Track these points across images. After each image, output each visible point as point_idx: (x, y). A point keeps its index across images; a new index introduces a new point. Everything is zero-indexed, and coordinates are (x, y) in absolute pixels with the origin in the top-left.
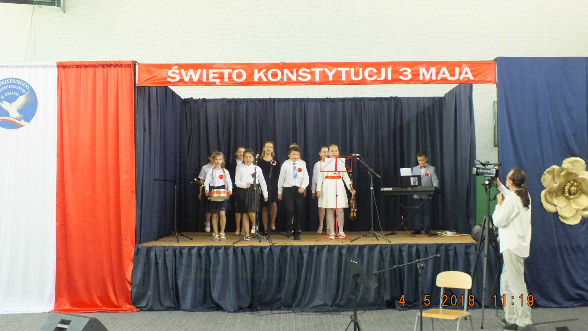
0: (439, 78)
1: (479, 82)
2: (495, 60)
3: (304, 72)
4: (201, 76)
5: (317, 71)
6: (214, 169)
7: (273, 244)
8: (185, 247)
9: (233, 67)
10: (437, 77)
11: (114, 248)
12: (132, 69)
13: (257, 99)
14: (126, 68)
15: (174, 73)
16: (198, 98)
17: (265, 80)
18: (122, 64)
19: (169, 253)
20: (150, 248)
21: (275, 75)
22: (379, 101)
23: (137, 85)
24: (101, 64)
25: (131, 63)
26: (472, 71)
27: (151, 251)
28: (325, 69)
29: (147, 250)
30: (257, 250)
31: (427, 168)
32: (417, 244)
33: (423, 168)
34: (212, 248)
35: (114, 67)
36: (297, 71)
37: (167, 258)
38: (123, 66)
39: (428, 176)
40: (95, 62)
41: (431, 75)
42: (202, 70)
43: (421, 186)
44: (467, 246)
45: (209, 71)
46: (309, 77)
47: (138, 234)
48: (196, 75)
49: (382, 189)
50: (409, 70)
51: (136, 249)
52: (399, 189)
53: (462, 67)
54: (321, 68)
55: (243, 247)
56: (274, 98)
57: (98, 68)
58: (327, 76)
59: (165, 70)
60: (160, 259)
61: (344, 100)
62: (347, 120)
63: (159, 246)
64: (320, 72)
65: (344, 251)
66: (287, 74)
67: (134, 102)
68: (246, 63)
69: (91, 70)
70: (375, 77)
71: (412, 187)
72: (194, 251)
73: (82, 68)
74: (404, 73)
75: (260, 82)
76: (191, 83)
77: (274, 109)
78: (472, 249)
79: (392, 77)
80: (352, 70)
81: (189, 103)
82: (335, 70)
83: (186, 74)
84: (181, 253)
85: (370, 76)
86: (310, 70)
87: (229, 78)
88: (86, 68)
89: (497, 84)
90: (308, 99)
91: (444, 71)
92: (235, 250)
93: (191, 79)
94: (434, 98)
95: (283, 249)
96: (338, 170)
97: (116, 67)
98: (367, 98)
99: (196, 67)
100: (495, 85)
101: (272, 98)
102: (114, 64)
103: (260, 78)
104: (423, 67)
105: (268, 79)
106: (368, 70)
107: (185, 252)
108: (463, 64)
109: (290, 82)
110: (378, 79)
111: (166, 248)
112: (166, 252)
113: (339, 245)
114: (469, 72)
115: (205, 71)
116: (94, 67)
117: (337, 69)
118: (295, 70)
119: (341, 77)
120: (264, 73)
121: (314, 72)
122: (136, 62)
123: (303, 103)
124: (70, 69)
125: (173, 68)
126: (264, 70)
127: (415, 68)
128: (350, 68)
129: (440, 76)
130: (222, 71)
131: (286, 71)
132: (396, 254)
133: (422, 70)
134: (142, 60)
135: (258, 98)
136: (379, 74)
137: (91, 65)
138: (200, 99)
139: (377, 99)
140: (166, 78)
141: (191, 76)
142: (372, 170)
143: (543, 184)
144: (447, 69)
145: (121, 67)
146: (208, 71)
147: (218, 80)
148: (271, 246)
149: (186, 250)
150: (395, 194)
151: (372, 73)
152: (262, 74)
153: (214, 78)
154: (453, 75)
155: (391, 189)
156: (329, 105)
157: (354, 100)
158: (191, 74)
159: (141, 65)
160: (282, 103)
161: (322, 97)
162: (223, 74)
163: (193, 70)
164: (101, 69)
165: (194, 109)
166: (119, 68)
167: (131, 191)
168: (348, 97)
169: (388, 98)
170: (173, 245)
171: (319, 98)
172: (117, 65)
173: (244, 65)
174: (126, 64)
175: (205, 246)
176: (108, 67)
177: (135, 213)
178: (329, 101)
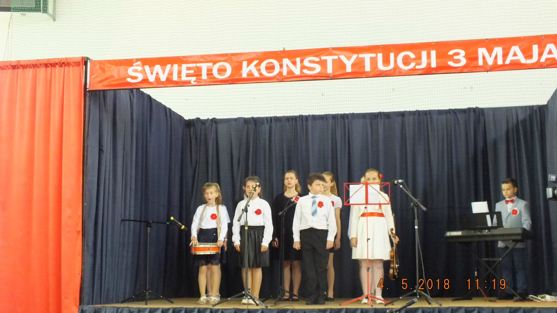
0: (507, 62)
3: (311, 61)
4: (171, 74)
5: (330, 59)
6: (207, 207)
7: (267, 307)
8: (145, 310)
9: (213, 59)
10: (504, 59)
11: (52, 310)
12: (83, 67)
13: (284, 116)
14: (74, 67)
16: (206, 118)
17: (257, 75)
18: (70, 62)
20: (99, 310)
21: (270, 68)
22: (452, 112)
23: (88, 88)
24: (43, 62)
25: (80, 60)
28: (340, 56)
31: (515, 204)
32: (479, 308)
33: (510, 203)
34: (182, 310)
35: (60, 67)
36: (302, 61)
38: (71, 64)
39: (516, 214)
40: (35, 60)
41: (496, 57)
42: (172, 66)
43: (502, 227)
46: (318, 69)
47: (87, 290)
48: (164, 73)
49: (449, 234)
50: (462, 53)
51: (80, 310)
52: (472, 233)
53: (543, 44)
54: (335, 55)
55: (224, 311)
56: (307, 114)
57: (39, 67)
58: (344, 66)
59: (123, 68)
61: (402, 114)
64: (332, 59)
66: (287, 66)
67: (83, 112)
68: (231, 54)
69: (30, 72)
70: (412, 65)
71: (490, 229)
73: (19, 69)
74: (455, 57)
75: (251, 79)
76: (158, 83)
77: (307, 129)
79: (437, 63)
80: (380, 56)
81: (194, 126)
82: (355, 56)
83: (151, 71)
85: (406, 64)
86: (320, 59)
87: (208, 75)
88: (25, 69)
90: (353, 114)
91: (515, 52)
93: (157, 79)
94: (531, 108)
96: (369, 202)
97: (62, 67)
98: (435, 111)
99: (163, 61)
101: (304, 114)
102: (60, 63)
103: (250, 74)
104: (483, 47)
105: (261, 74)
106: (402, 55)
108: (545, 39)
109: (291, 77)
110: (418, 67)
111: (119, 311)
114: (554, 50)
115: (176, 66)
117: (358, 56)
118: (298, 60)
119: (364, 67)
120: (255, 66)
121: (326, 61)
122: (88, 58)
123: (346, 121)
124: (4, 71)
125: (134, 64)
126: (256, 62)
127: (472, 50)
128: (376, 53)
129: (510, 58)
130: (199, 65)
131: (286, 61)
133: (482, 51)
134: (94, 56)
135: (286, 115)
136: (418, 60)
137: (30, 65)
138: (208, 119)
139: (449, 111)
140: (125, 78)
141: (157, 74)
142: (416, 200)
144: (520, 47)
145: (69, 66)
146: (180, 66)
147: (194, 78)
148: (263, 309)
150: (465, 240)
151: (408, 60)
152: (252, 67)
153: (188, 75)
154: (531, 57)
155: (459, 233)
156: (383, 121)
157: (417, 113)
158: (157, 71)
159: (94, 63)
160: (318, 122)
161: (373, 112)
162: (199, 69)
163: (160, 66)
164: (43, 69)
165: (201, 133)
166: (65, 67)
167: (77, 231)
168: (408, 110)
169: (466, 109)
170: (129, 306)
171: (368, 112)
172: (63, 64)
173: (228, 55)
174: (75, 62)
175: (172, 308)
176: (52, 67)
177: (81, 261)
178: (383, 116)
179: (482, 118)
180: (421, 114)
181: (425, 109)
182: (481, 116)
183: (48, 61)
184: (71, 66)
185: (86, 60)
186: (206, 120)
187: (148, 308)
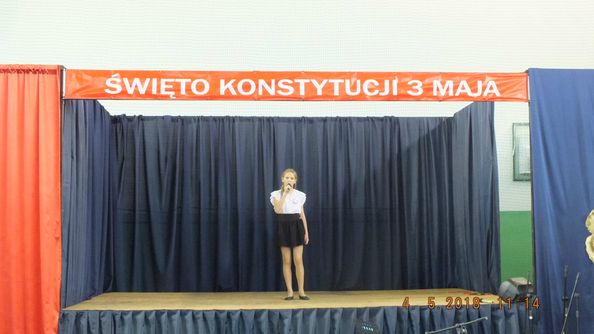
0: (457, 94)
1: (507, 100)
2: (527, 72)
3: (285, 83)
4: (150, 87)
5: (302, 82)
7: (244, 307)
8: (128, 312)
9: (192, 75)
10: (455, 93)
11: (31, 313)
12: (58, 76)
13: (211, 117)
14: (49, 75)
15: (113, 82)
16: (133, 115)
17: (234, 93)
18: (44, 70)
19: (107, 320)
20: (81, 313)
21: (247, 87)
22: (370, 120)
23: (64, 97)
24: (15, 68)
25: (56, 68)
26: (498, 86)
27: (82, 318)
28: (311, 80)
29: (76, 316)
30: (223, 316)
34: (164, 312)
35: (33, 74)
36: (276, 83)
37: (104, 327)
38: (46, 72)
40: (6, 65)
41: (448, 90)
42: (151, 80)
44: (494, 308)
45: (160, 80)
46: (291, 90)
47: (63, 294)
48: (143, 86)
50: (420, 83)
51: (62, 314)
53: (486, 81)
54: (307, 78)
55: (206, 313)
56: (234, 116)
57: (11, 73)
58: (315, 90)
59: (102, 78)
60: (93, 329)
61: (325, 120)
62: (329, 144)
63: (92, 310)
64: (306, 84)
65: (337, 317)
66: (262, 85)
67: (59, 120)
68: (209, 71)
70: (376, 92)
72: (140, 317)
74: (414, 87)
75: (228, 97)
76: (137, 96)
77: (234, 130)
78: (501, 312)
79: (398, 92)
80: (348, 82)
81: (120, 122)
82: (325, 81)
83: (129, 83)
84: (122, 319)
85: (370, 90)
86: (293, 81)
87: (186, 90)
89: (529, 103)
90: (278, 118)
91: (463, 85)
92: (194, 314)
93: (136, 92)
94: (440, 119)
95: (258, 314)
97: (36, 73)
98: (354, 117)
99: (143, 75)
100: (528, 103)
101: (231, 115)
102: (33, 69)
103: (227, 90)
104: (438, 80)
105: (237, 92)
106: (367, 83)
107: (127, 318)
108: (487, 77)
109: (266, 97)
110: (381, 94)
111: (102, 314)
112: (102, 319)
113: (330, 308)
114: (495, 87)
115: (155, 80)
116: (5, 73)
117: (328, 81)
118: (273, 81)
119: (333, 91)
120: (233, 84)
121: (298, 84)
122: (63, 66)
123: (272, 123)
125: (113, 76)
126: (233, 81)
127: (427, 81)
128: (344, 79)
129: (459, 91)
130: (177, 80)
131: (262, 82)
132: (405, 318)
133: (436, 83)
134: (69, 65)
135: (213, 116)
136: (381, 88)
138: (135, 116)
139: (367, 119)
140: (103, 89)
141: (136, 86)
143: (588, 229)
144: (468, 82)
145: (43, 74)
147: (173, 93)
148: (241, 310)
149: (130, 315)
151: (372, 87)
152: (230, 85)
153: (167, 90)
154: (475, 91)
156: (306, 125)
157: (338, 119)
158: (136, 84)
159: (70, 72)
160: (244, 123)
161: (297, 116)
162: (179, 84)
163: (139, 79)
164: (15, 75)
165: (127, 130)
166: (40, 74)
167: (55, 238)
168: (330, 116)
169: (383, 118)
170: (112, 310)
171: (292, 116)
172: (37, 71)
173: (206, 73)
174: (50, 70)
175: (155, 310)
176: (25, 73)
177: (61, 267)
178: (306, 121)
179: (397, 126)
180: (342, 120)
181: (346, 116)
182: (396, 125)
183: (20, 67)
184: (46, 73)
185: (62, 69)
186: (132, 117)
187: (130, 311)
